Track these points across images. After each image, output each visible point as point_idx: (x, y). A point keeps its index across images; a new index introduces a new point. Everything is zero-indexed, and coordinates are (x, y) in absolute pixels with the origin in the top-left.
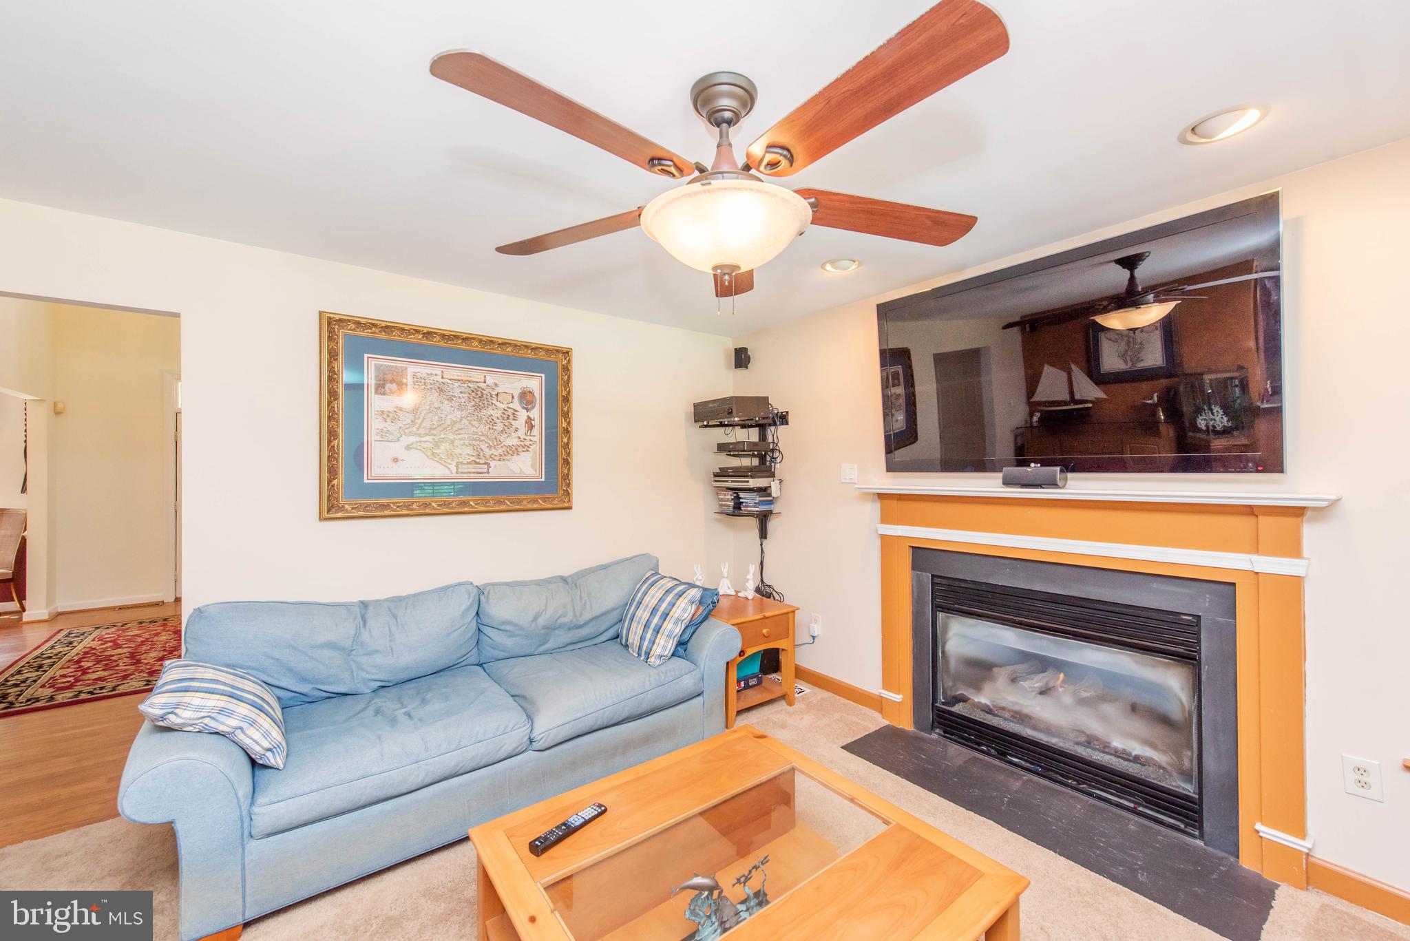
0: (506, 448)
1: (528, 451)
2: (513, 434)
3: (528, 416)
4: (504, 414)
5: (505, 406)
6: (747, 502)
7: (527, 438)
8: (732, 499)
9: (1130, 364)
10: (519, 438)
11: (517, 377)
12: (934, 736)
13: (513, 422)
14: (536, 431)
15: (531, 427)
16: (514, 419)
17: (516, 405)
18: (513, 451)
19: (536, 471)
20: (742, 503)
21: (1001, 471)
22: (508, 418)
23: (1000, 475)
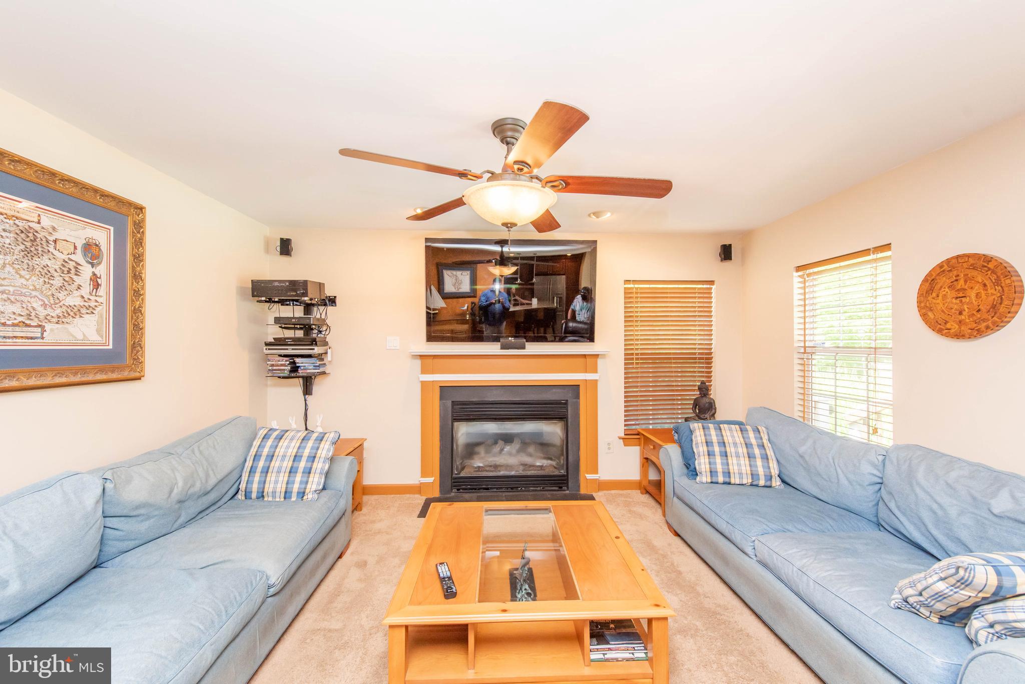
0: (65, 308)
1: (93, 313)
2: (75, 292)
3: (93, 273)
4: (64, 266)
5: (65, 257)
6: (305, 366)
7: (93, 298)
8: (288, 364)
9: (457, 289)
10: (83, 297)
11: (81, 224)
12: (453, 494)
13: (75, 277)
14: (102, 291)
15: (97, 286)
16: (76, 275)
17: (79, 257)
18: (75, 312)
19: (102, 337)
20: (299, 366)
21: (499, 341)
22: (69, 272)
23: (499, 343)
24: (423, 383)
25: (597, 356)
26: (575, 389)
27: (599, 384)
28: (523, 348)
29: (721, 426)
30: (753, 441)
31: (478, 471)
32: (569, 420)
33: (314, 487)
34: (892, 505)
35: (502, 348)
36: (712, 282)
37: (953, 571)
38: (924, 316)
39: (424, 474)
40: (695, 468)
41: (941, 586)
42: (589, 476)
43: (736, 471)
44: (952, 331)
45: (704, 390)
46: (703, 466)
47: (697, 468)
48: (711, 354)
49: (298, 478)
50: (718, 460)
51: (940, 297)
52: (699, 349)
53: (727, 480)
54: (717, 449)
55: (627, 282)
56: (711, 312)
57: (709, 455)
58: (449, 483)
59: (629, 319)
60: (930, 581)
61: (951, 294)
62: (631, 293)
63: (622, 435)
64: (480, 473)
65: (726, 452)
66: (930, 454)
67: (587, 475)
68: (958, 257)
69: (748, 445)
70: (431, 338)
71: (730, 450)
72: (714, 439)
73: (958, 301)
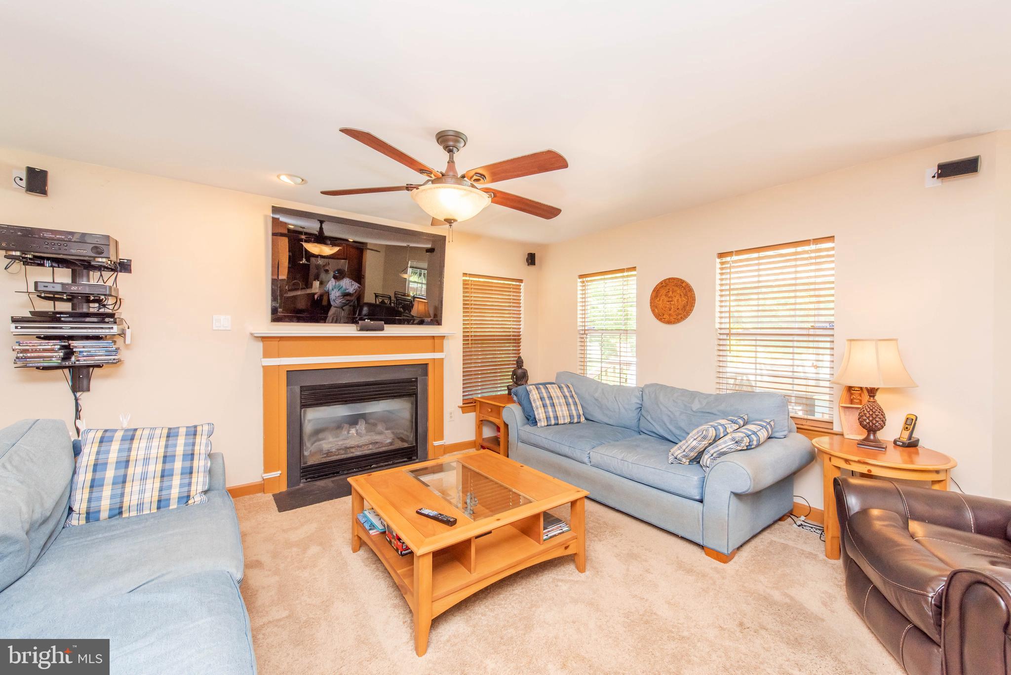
6: (88, 351)
8: (57, 349)
12: (302, 485)
20: (78, 352)
24: (265, 368)
25: (443, 337)
26: (423, 368)
27: (445, 362)
28: (382, 329)
29: (547, 386)
30: (567, 394)
31: (327, 456)
32: (419, 396)
33: (200, 489)
34: (649, 418)
35: (361, 330)
36: (521, 281)
37: (701, 433)
38: (653, 311)
39: (267, 469)
40: (535, 418)
41: (695, 443)
42: (436, 443)
43: (561, 415)
44: (666, 320)
45: (519, 363)
46: (541, 415)
47: (537, 417)
48: (519, 336)
49: (176, 481)
50: (550, 409)
51: (661, 301)
52: (513, 332)
53: (557, 422)
54: (548, 402)
55: (465, 274)
56: (520, 303)
57: (544, 407)
58: (297, 474)
59: (466, 306)
60: (689, 442)
61: (666, 299)
62: (467, 284)
63: (461, 404)
64: (330, 458)
65: (553, 403)
66: (663, 387)
67: (434, 443)
68: (669, 279)
69: (565, 397)
70: (276, 318)
71: (556, 401)
72: (545, 395)
73: (669, 303)
